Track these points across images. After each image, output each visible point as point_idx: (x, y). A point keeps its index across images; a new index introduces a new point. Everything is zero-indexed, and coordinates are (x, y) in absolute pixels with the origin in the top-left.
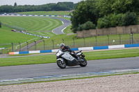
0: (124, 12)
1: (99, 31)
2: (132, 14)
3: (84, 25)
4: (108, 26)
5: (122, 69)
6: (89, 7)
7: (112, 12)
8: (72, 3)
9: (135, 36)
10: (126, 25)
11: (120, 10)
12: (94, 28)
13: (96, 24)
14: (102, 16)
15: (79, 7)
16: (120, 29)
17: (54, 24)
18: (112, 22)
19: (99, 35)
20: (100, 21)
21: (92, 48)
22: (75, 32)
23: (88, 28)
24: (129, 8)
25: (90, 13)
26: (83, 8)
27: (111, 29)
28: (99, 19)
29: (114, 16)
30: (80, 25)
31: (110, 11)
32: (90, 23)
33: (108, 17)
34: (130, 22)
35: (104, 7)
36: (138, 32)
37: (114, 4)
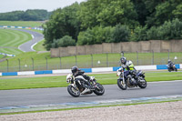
0: (113, 25)
1: (79, 48)
2: (123, 27)
3: (61, 41)
4: (92, 42)
6: (67, 18)
7: (98, 24)
8: (45, 11)
10: (116, 41)
11: (107, 22)
12: (74, 45)
13: (77, 40)
14: (85, 29)
15: (54, 17)
16: (107, 47)
18: (97, 37)
19: (79, 54)
20: (81, 36)
22: (48, 48)
23: (65, 45)
24: (119, 20)
25: (69, 25)
26: (60, 19)
27: (96, 46)
28: (81, 33)
29: (100, 29)
30: (54, 40)
31: (95, 23)
32: (68, 38)
33: (93, 31)
34: (120, 38)
35: (87, 17)
36: (130, 51)
37: (101, 14)
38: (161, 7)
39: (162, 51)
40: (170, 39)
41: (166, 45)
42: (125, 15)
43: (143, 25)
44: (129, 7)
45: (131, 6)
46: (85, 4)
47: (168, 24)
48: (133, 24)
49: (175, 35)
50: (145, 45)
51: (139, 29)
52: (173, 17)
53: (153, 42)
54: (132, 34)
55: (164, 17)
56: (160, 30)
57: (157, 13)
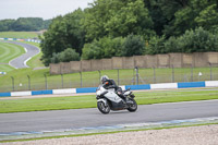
0: (125, 35)
1: (84, 63)
2: (136, 38)
3: (62, 55)
4: (100, 56)
6: (69, 27)
7: (106, 34)
8: (40, 19)
9: (141, 72)
10: (128, 55)
11: (117, 32)
12: (78, 60)
13: (81, 53)
14: (90, 41)
15: (54, 26)
16: (117, 61)
17: (12, 51)
18: (106, 50)
19: (84, 70)
20: (87, 49)
21: (74, 90)
22: (47, 64)
23: (68, 60)
24: (131, 29)
25: (71, 36)
26: (60, 28)
27: (104, 60)
28: (85, 45)
29: (108, 40)
30: (54, 54)
31: (103, 34)
32: (70, 51)
33: (100, 43)
34: (133, 51)
35: (92, 26)
36: (145, 67)
37: (109, 22)
38: (181, 14)
39: (183, 66)
40: (193, 52)
41: (187, 59)
42: (139, 23)
43: (160, 34)
44: (143, 14)
45: (145, 13)
46: (90, 11)
47: (190, 34)
48: (149, 34)
49: (198, 47)
50: (163, 59)
51: (155, 39)
52: (195, 25)
53: (172, 55)
54: (147, 46)
55: (184, 27)
56: (181, 41)
57: (177, 21)
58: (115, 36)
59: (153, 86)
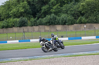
0: (19, 17)
2: (24, 18)
4: (7, 27)
5: (17, 57)
7: (10, 17)
9: (26, 34)
10: (20, 26)
11: (15, 16)
14: (3, 20)
16: (15, 29)
18: (10, 24)
24: (21, 15)
27: (9, 29)
28: (1, 22)
29: (11, 20)
31: (9, 17)
33: (7, 21)
34: (23, 24)
35: (4, 13)
36: (28, 32)
37: (12, 11)
38: (44, 8)
39: (45, 31)
40: (50, 25)
41: (47, 28)
42: (25, 12)
43: (35, 17)
44: (27, 8)
45: (28, 7)
46: (3, 6)
47: (48, 17)
48: (30, 17)
49: (52, 23)
50: (36, 28)
51: (33, 19)
52: (51, 13)
53: (40, 26)
54: (29, 22)
55: (46, 13)
56: (44, 20)
57: (42, 11)
58: (14, 18)
59: (31, 40)
